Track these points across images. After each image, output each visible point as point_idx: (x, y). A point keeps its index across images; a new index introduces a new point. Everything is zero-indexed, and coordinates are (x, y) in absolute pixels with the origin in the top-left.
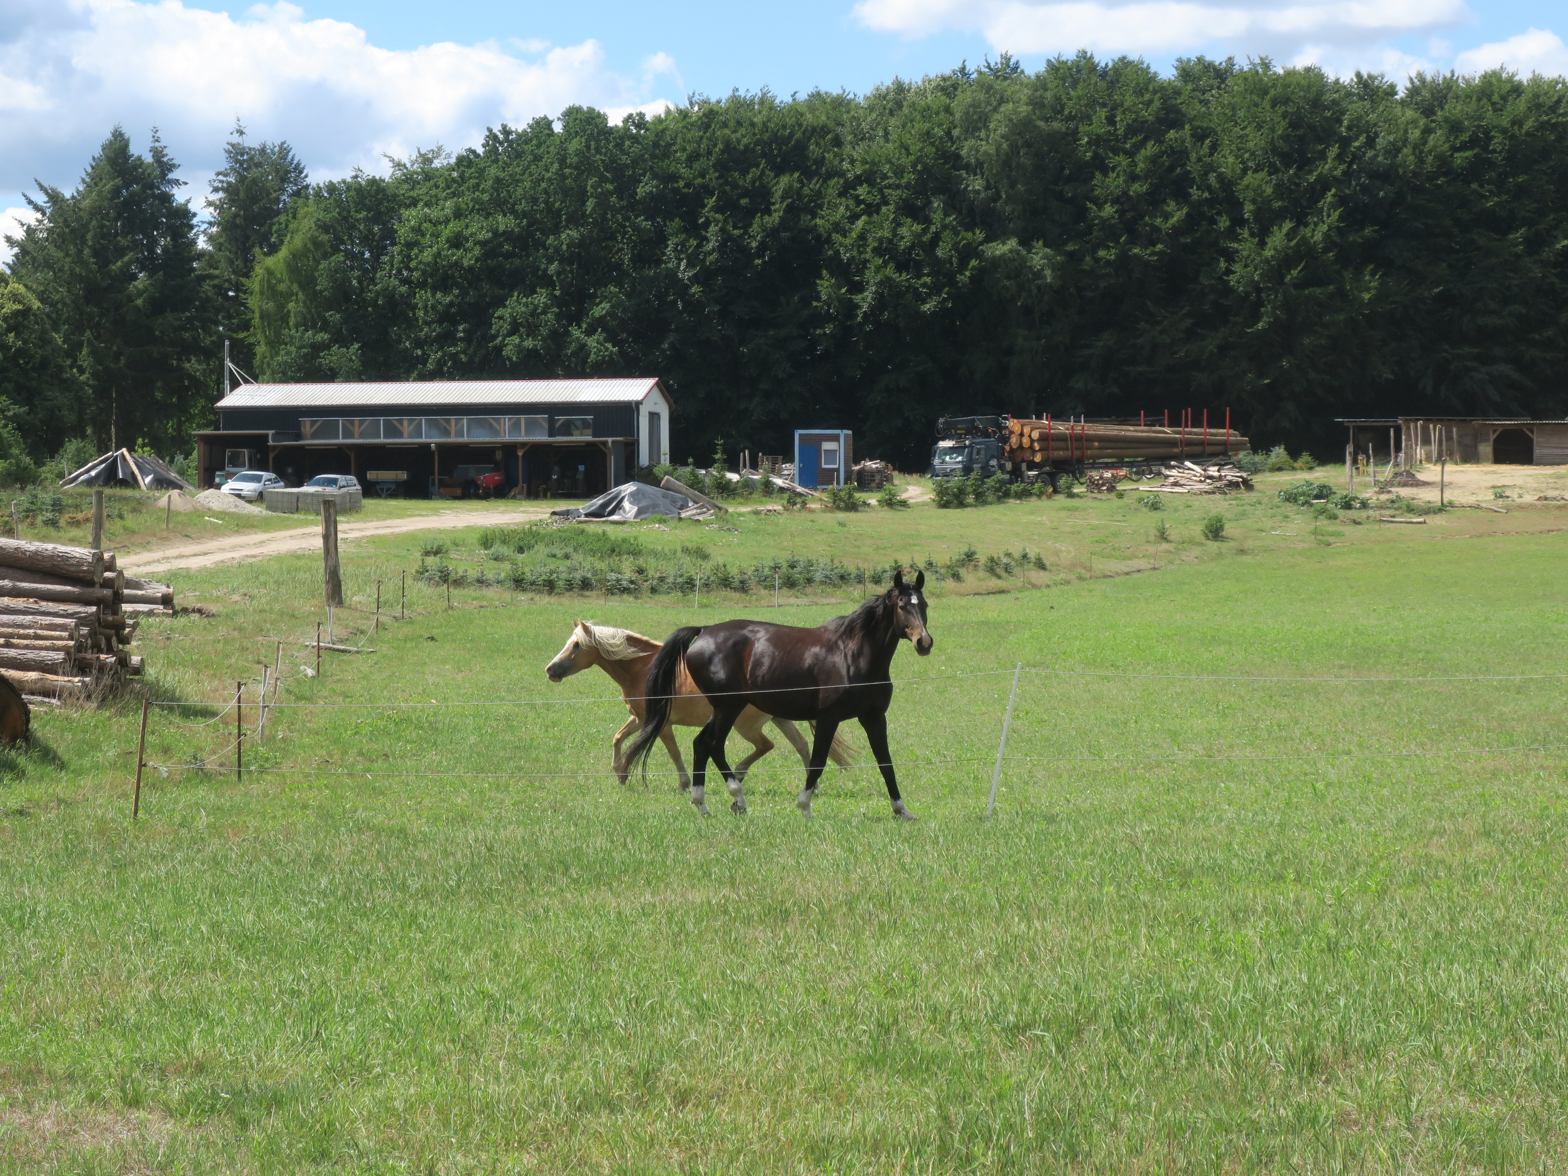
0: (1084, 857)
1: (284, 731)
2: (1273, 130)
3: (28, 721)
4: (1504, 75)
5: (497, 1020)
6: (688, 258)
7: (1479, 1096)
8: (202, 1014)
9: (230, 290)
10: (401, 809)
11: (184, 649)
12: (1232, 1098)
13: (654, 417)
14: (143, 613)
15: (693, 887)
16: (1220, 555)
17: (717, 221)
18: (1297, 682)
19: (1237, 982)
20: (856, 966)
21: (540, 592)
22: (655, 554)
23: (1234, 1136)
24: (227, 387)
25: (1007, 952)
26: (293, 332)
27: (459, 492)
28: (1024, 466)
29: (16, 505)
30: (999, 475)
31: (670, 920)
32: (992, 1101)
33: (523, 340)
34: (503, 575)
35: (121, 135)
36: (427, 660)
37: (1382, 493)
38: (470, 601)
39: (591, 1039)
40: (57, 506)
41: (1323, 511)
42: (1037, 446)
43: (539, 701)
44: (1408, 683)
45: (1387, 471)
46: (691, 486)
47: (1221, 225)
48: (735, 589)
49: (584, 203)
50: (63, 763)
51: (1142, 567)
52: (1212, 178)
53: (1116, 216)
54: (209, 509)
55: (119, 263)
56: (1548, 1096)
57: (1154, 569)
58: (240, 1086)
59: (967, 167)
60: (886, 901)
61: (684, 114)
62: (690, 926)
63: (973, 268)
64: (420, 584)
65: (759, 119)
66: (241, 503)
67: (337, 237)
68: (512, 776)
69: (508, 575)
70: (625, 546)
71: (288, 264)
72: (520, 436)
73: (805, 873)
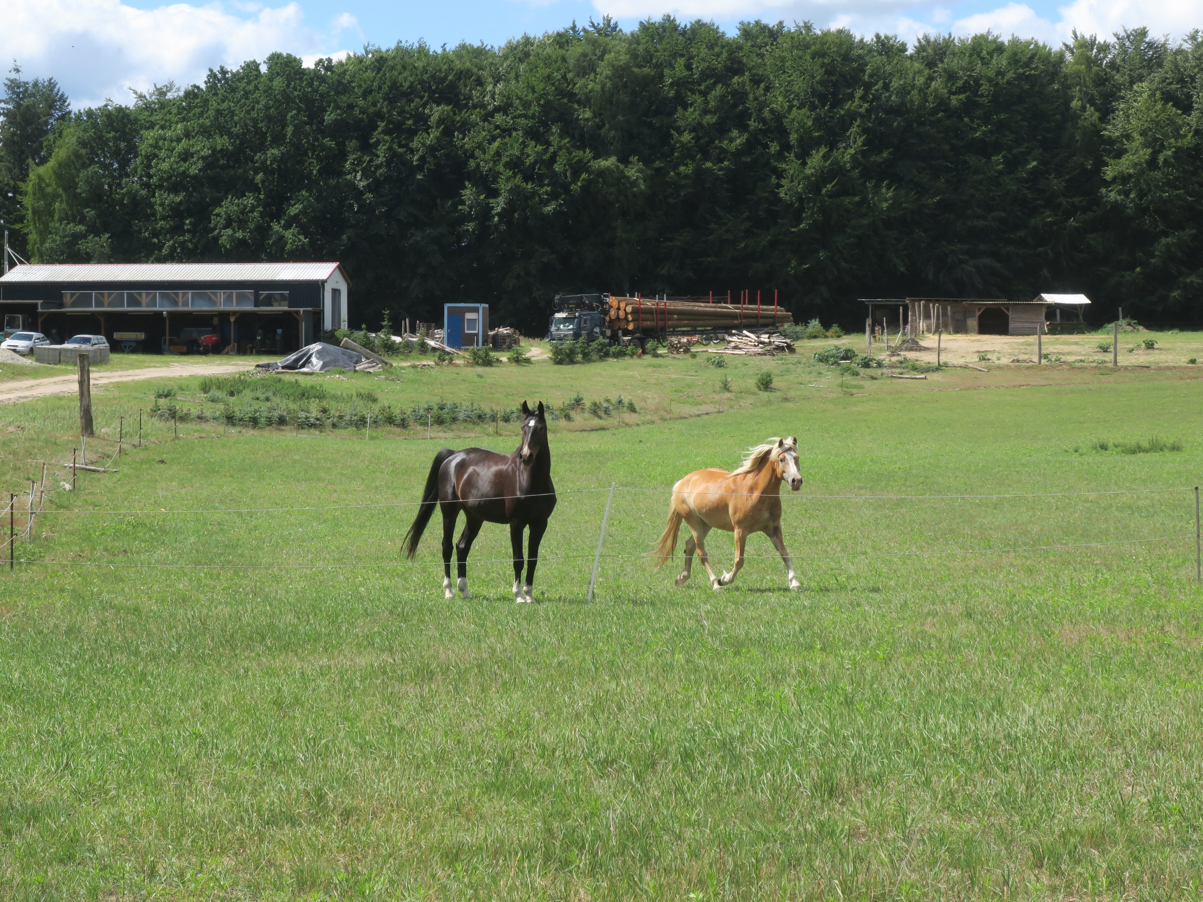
0: (661, 631)
1: (47, 532)
2: (812, 76)
4: (990, 38)
5: (206, 755)
6: (363, 170)
7: (958, 815)
9: (9, 192)
10: (136, 592)
12: (770, 815)
13: (336, 292)
15: (360, 653)
16: (769, 402)
17: (385, 142)
18: (826, 499)
19: (775, 727)
20: (484, 715)
21: (246, 426)
22: (335, 397)
23: (770, 844)
24: (7, 266)
25: (600, 703)
26: (57, 225)
27: (184, 349)
28: (620, 333)
30: (601, 340)
31: (342, 678)
32: (586, 818)
33: (235, 232)
34: (218, 414)
36: (158, 478)
37: (893, 355)
38: (192, 433)
39: (278, 769)
41: (847, 369)
42: (630, 317)
43: (244, 510)
44: (911, 500)
45: (897, 339)
46: (364, 346)
47: (772, 149)
48: (398, 426)
49: (284, 129)
51: (710, 411)
52: (766, 113)
53: (693, 141)
56: (1011, 815)
57: (719, 412)
58: (7, 804)
59: (579, 101)
60: (507, 665)
61: (360, 60)
62: (357, 683)
63: (584, 180)
64: (153, 419)
65: (419, 64)
66: (17, 356)
67: (93, 152)
68: (222, 568)
69: (222, 413)
70: (312, 392)
71: (55, 172)
72: (232, 306)
73: (447, 643)
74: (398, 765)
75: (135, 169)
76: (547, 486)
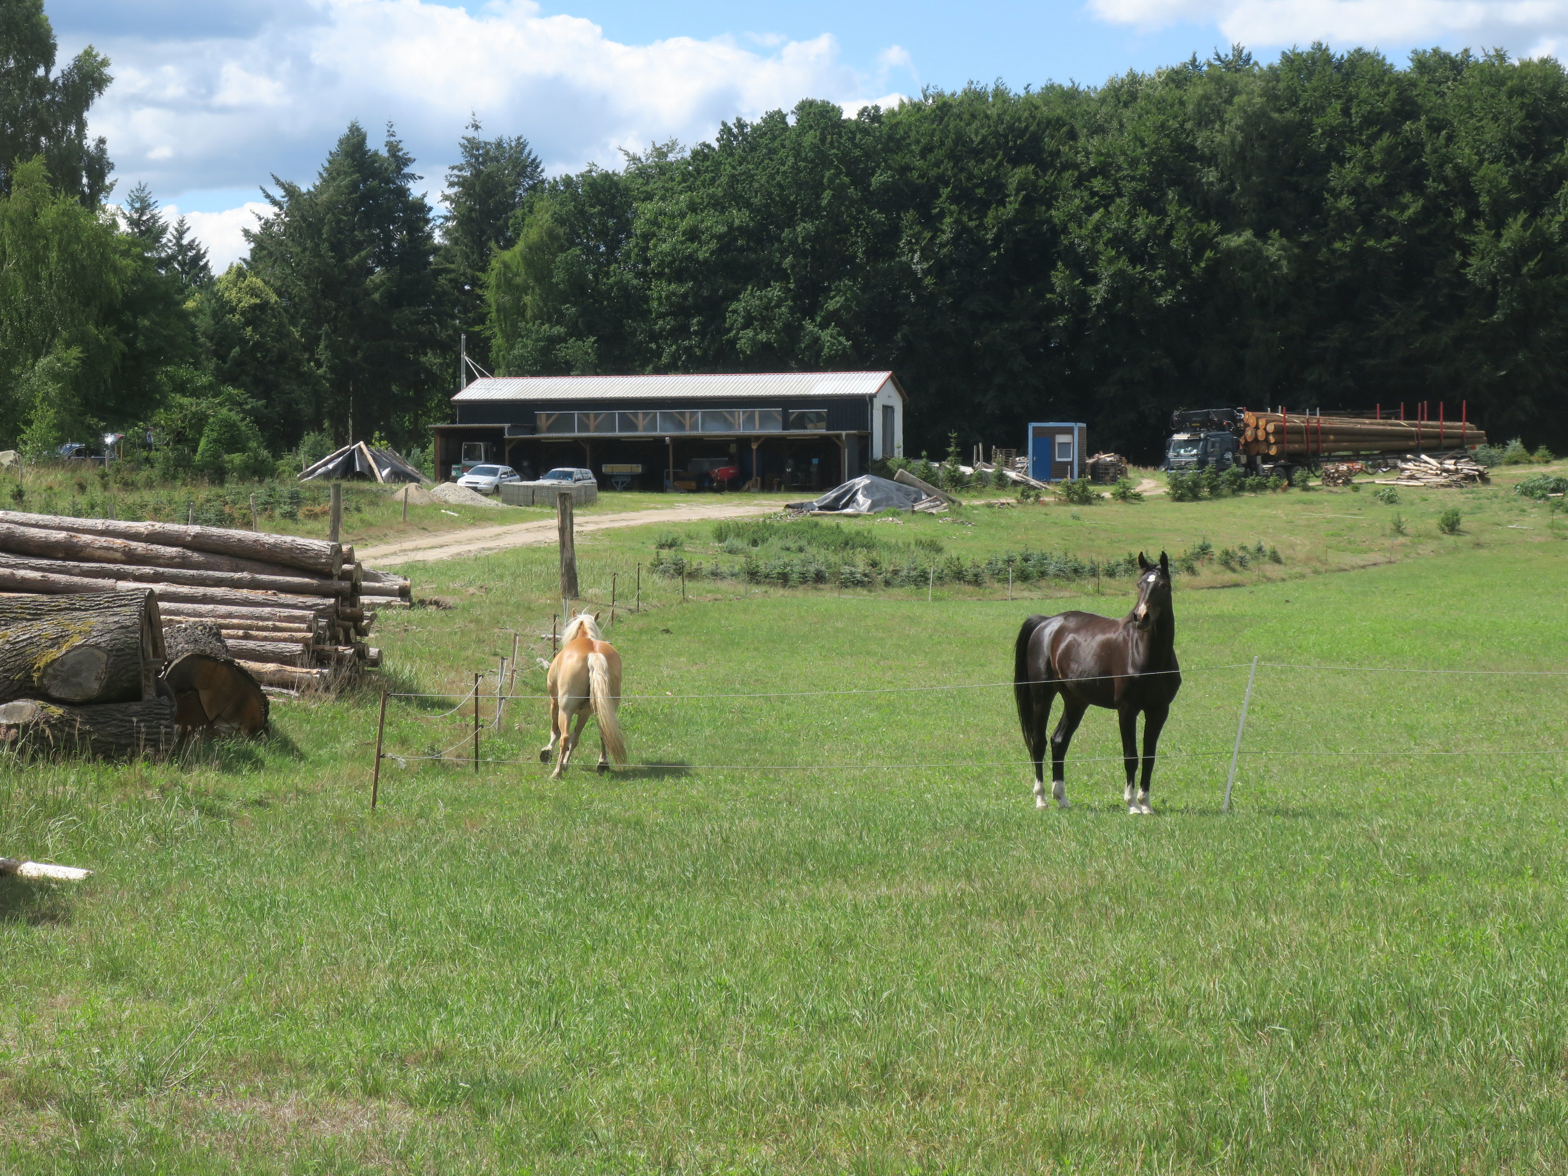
0: (1321, 852)
1: (520, 723)
2: (1509, 121)
3: (267, 713)
5: (734, 1012)
6: (923, 250)
8: (441, 1004)
9: (466, 284)
11: (420, 641)
12: (1471, 1094)
13: (888, 410)
14: (380, 605)
15: (929, 879)
16: (1456, 549)
17: (951, 213)
18: (1534, 676)
19: (1476, 977)
20: (1093, 960)
21: (773, 584)
22: (887, 546)
23: (1473, 1132)
24: (464, 380)
25: (1245, 946)
26: (530, 324)
27: (693, 484)
28: (1259, 459)
29: (254, 497)
30: (1234, 468)
31: (906, 913)
32: (1231, 1096)
33: (757, 334)
34: (737, 568)
35: (358, 129)
36: (662, 652)
38: (704, 593)
39: (828, 1031)
40: (295, 499)
41: (1559, 505)
42: (1272, 439)
43: (773, 694)
46: (925, 479)
47: (1456, 217)
48: (969, 583)
49: (818, 197)
50: (302, 754)
51: (1378, 561)
52: (1448, 169)
53: (1353, 208)
54: (446, 502)
55: (356, 258)
57: (1390, 562)
58: (479, 1075)
59: (1202, 159)
60: (1121, 896)
61: (917, 107)
62: (926, 920)
63: (1209, 259)
64: (655, 576)
65: (993, 112)
66: (478, 496)
67: (574, 232)
68: (747, 769)
69: (743, 568)
70: (858, 539)
71: (524, 258)
72: (754, 429)
73: (1041, 867)
74: (984, 1027)
75: (628, 255)
76: (1170, 662)
